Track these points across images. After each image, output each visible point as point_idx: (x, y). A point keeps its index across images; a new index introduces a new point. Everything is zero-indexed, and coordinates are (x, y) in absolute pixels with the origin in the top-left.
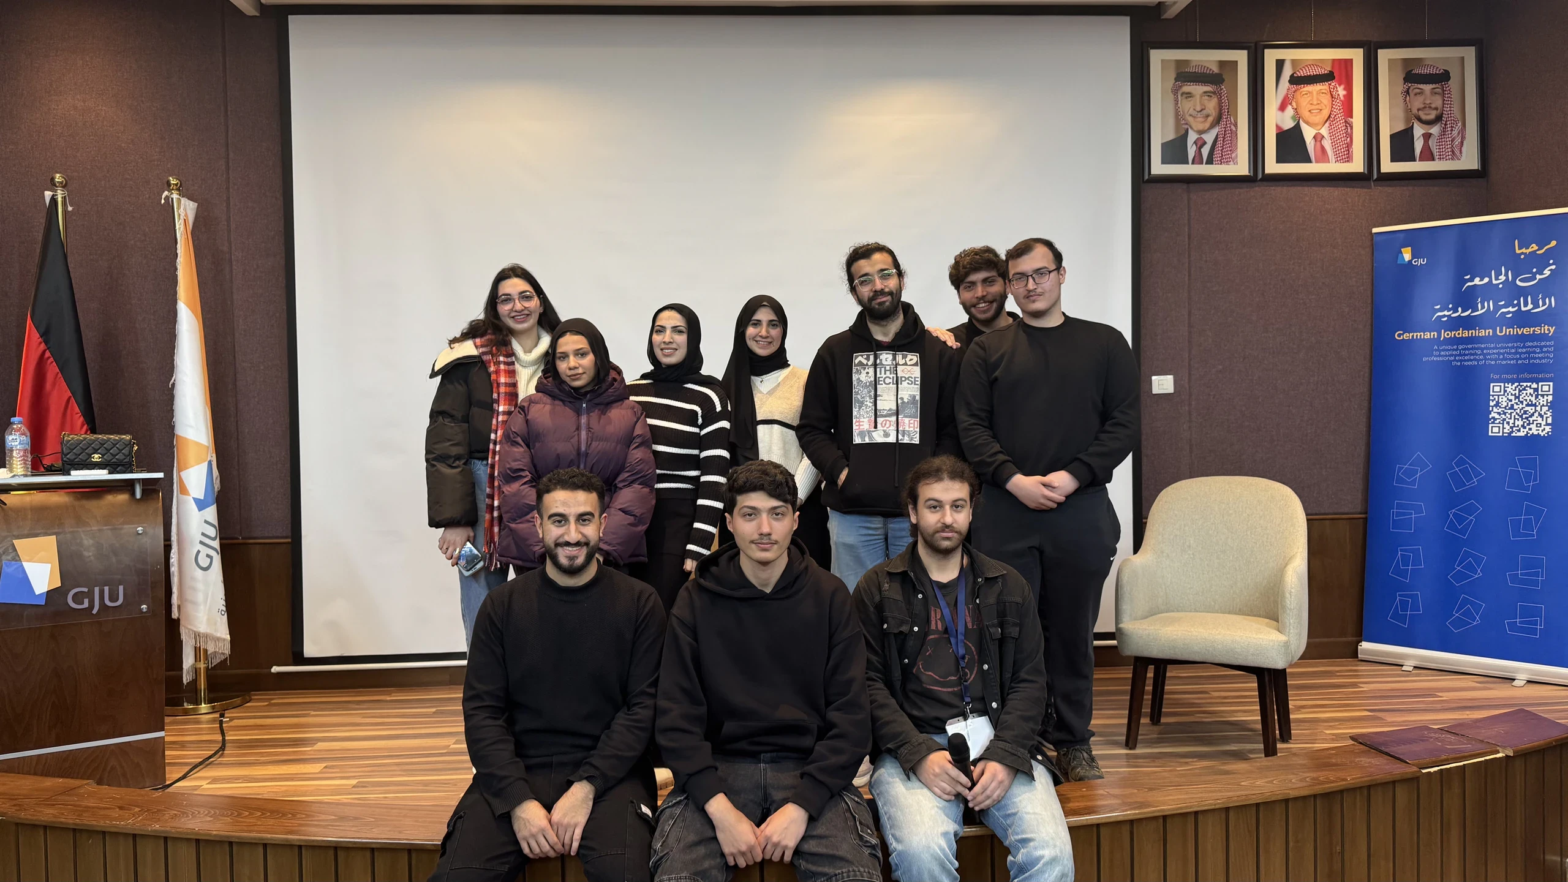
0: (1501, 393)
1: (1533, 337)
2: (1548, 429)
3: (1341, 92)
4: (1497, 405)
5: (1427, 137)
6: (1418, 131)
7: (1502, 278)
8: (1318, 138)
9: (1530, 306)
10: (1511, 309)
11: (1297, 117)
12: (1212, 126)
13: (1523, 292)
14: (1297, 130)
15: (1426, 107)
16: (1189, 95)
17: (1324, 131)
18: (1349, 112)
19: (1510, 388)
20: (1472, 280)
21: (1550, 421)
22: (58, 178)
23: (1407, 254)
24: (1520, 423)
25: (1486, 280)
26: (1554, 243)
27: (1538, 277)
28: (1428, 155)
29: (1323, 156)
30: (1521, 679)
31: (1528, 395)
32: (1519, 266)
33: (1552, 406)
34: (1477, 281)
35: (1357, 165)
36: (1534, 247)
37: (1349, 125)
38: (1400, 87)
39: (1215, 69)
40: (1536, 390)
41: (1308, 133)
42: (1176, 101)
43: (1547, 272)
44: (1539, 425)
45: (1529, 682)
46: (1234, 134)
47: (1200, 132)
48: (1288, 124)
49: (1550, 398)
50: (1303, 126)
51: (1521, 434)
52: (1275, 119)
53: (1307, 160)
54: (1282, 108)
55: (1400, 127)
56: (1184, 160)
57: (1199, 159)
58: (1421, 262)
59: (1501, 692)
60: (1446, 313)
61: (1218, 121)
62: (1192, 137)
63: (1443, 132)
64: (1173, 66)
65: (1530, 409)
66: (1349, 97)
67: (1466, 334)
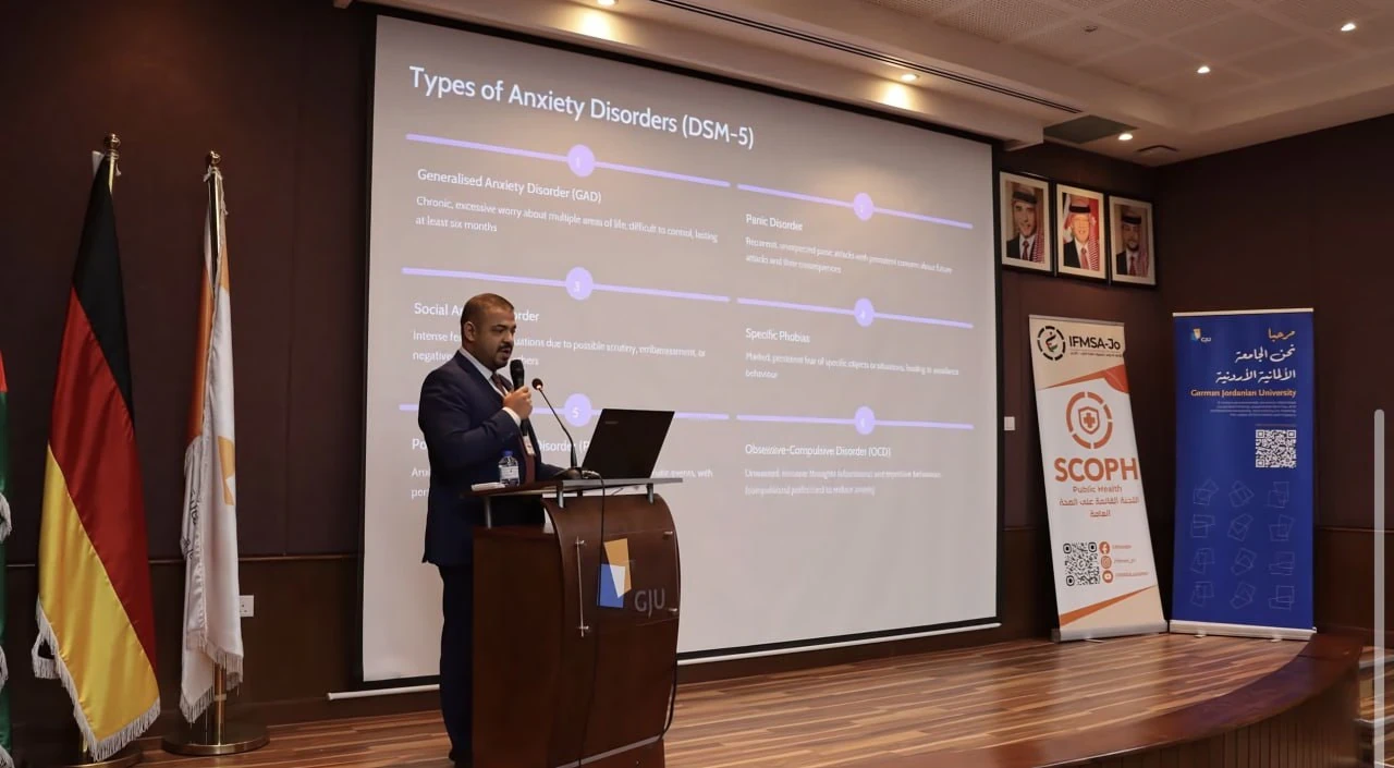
0: (1263, 436)
1: (1283, 398)
2: (1294, 462)
3: (1094, 222)
4: (1260, 445)
5: (1132, 259)
6: (1129, 255)
7: (1261, 355)
8: (1083, 251)
9: (1280, 376)
10: (1267, 377)
11: (1073, 235)
12: (1032, 234)
13: (1275, 366)
14: (1073, 243)
15: (1132, 239)
16: (1019, 208)
17: (1086, 247)
18: (1097, 238)
19: (1269, 433)
20: (1241, 355)
21: (1295, 457)
22: (114, 139)
23: (1197, 334)
24: (1275, 458)
25: (1251, 356)
26: (1293, 333)
27: (1284, 356)
28: (1133, 273)
29: (1086, 267)
30: (1278, 637)
31: (1280, 439)
32: (1272, 347)
33: (1296, 447)
34: (1245, 356)
35: (1101, 274)
36: (1281, 335)
37: (1097, 245)
38: (1120, 223)
39: (1033, 193)
40: (1285, 435)
41: (1079, 247)
42: (1013, 211)
43: (1290, 353)
44: (1288, 460)
45: (1284, 640)
46: (1043, 241)
47: (1027, 237)
48: (1069, 240)
49: (1295, 441)
50: (1076, 241)
51: (1277, 466)
52: (1063, 235)
53: (1078, 266)
54: (1066, 227)
55: (1120, 251)
56: (1017, 256)
57: (1025, 258)
58: (1207, 340)
59: (1267, 646)
60: (1225, 378)
61: (1034, 232)
62: (1022, 240)
63: (1139, 257)
64: (1011, 185)
65: (1282, 449)
66: (1097, 224)
67: (1239, 394)
